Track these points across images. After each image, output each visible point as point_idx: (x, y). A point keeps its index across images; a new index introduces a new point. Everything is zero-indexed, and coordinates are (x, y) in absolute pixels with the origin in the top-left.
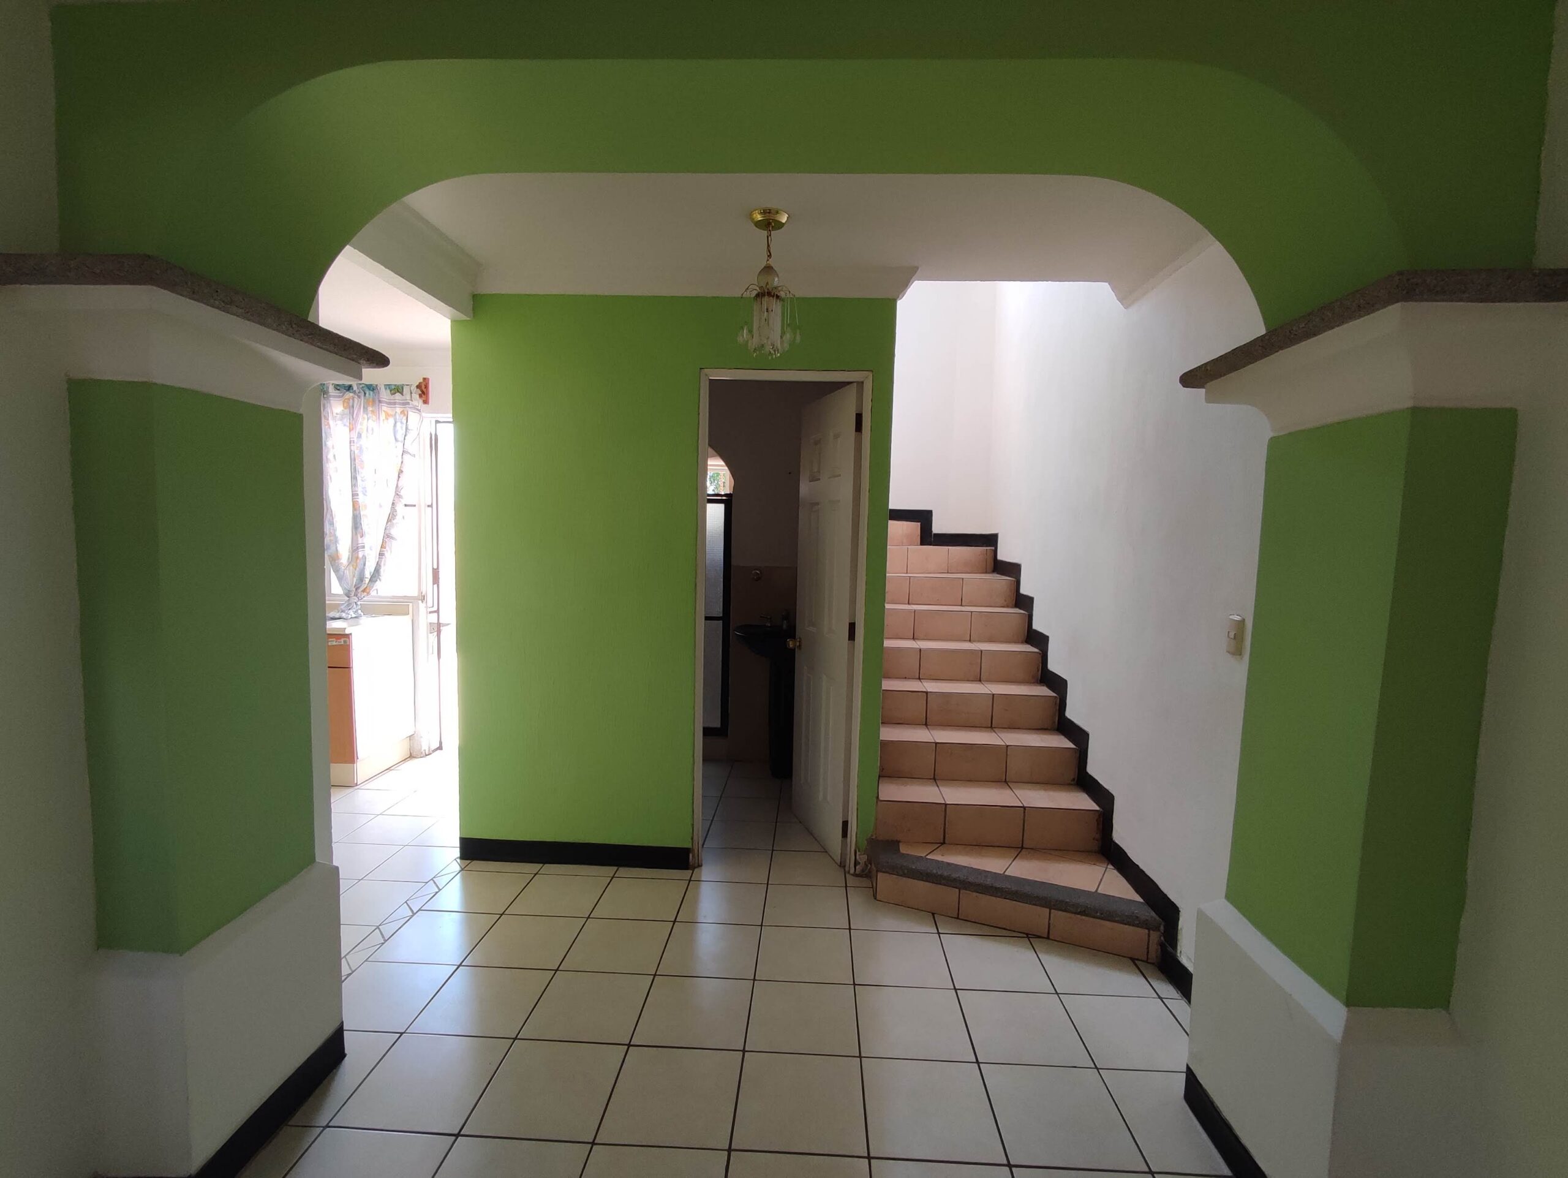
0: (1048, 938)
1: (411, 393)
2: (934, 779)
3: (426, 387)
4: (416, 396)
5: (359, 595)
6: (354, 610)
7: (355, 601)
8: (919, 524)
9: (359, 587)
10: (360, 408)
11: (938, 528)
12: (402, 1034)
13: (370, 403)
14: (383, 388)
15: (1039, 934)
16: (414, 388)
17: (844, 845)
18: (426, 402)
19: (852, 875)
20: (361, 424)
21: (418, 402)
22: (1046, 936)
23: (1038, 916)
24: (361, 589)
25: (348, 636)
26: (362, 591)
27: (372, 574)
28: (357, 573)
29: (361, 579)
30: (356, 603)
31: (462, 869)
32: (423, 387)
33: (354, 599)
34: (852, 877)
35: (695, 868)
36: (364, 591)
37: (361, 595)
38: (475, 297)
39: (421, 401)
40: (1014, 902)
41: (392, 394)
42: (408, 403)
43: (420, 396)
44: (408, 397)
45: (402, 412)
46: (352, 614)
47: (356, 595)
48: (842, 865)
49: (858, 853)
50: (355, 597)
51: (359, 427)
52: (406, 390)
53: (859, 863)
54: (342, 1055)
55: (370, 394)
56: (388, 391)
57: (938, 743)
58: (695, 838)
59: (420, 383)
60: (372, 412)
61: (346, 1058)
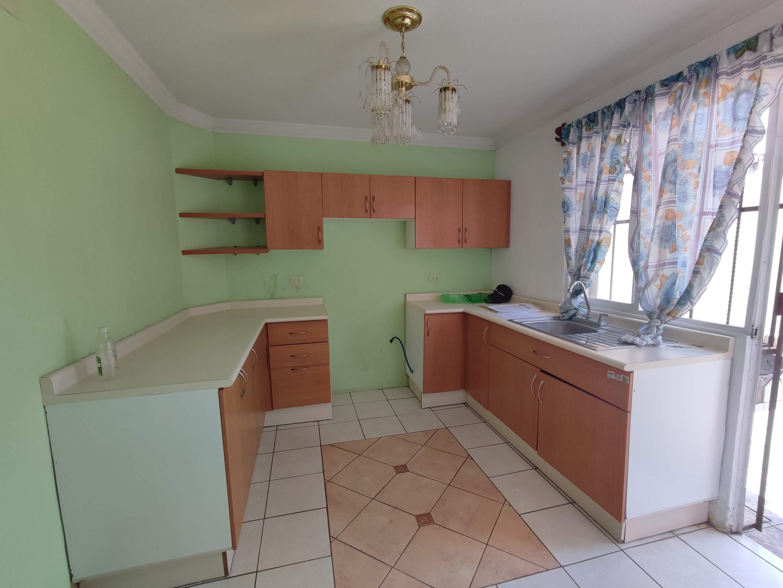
5: (663, 318)
6: (653, 336)
7: (657, 324)
9: (665, 308)
10: (689, 95)
13: (703, 84)
20: (688, 116)
24: (667, 311)
25: (629, 374)
26: (666, 314)
27: (682, 294)
30: (657, 326)
33: (657, 322)
36: (669, 313)
37: (665, 318)
41: (739, 57)
46: (649, 340)
50: (658, 320)
51: (684, 119)
55: (704, 73)
60: (705, 94)
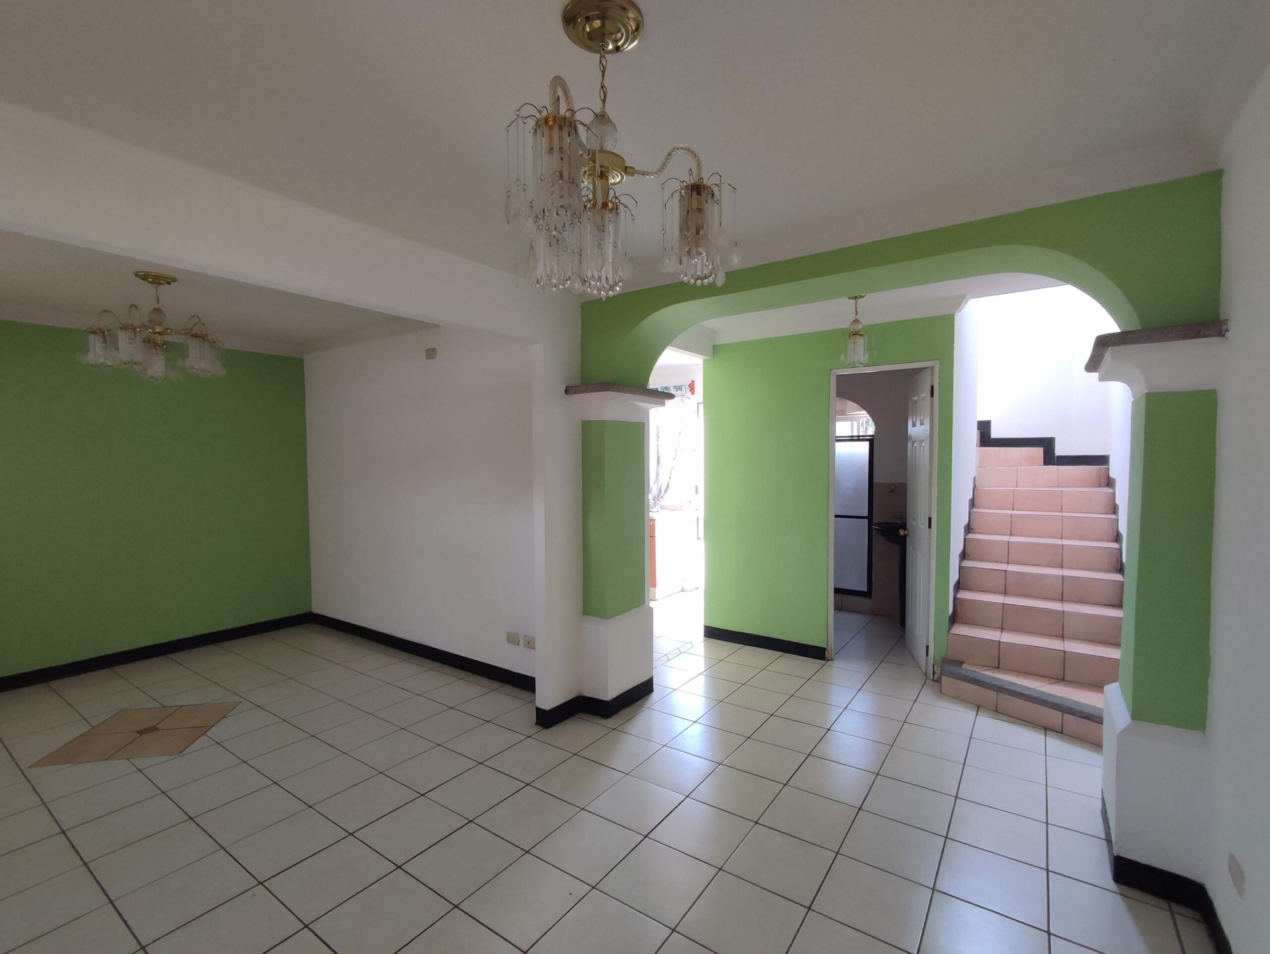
0: (1062, 732)
1: (686, 389)
2: (1002, 629)
3: (693, 385)
4: (688, 391)
6: (657, 508)
8: (1042, 449)
9: (659, 497)
11: (1059, 451)
12: (675, 690)
14: (672, 388)
15: (1055, 730)
16: (687, 387)
17: (927, 661)
18: (693, 394)
19: (931, 680)
21: (689, 394)
22: (1060, 731)
23: (1054, 717)
24: (661, 496)
25: (654, 520)
27: (665, 488)
28: (658, 488)
29: (660, 491)
30: (658, 505)
31: (704, 641)
32: (692, 385)
33: (657, 502)
34: (931, 681)
35: (828, 660)
36: (661, 497)
37: (660, 501)
38: (714, 347)
39: (690, 393)
40: (1036, 705)
41: (677, 391)
42: (684, 395)
43: (690, 391)
44: (684, 392)
45: (681, 400)
46: (656, 510)
47: (658, 500)
48: (926, 674)
49: (935, 666)
52: (683, 388)
53: (936, 673)
54: (651, 691)
56: (675, 389)
57: (1005, 604)
58: (829, 642)
59: (690, 384)
61: (654, 693)
